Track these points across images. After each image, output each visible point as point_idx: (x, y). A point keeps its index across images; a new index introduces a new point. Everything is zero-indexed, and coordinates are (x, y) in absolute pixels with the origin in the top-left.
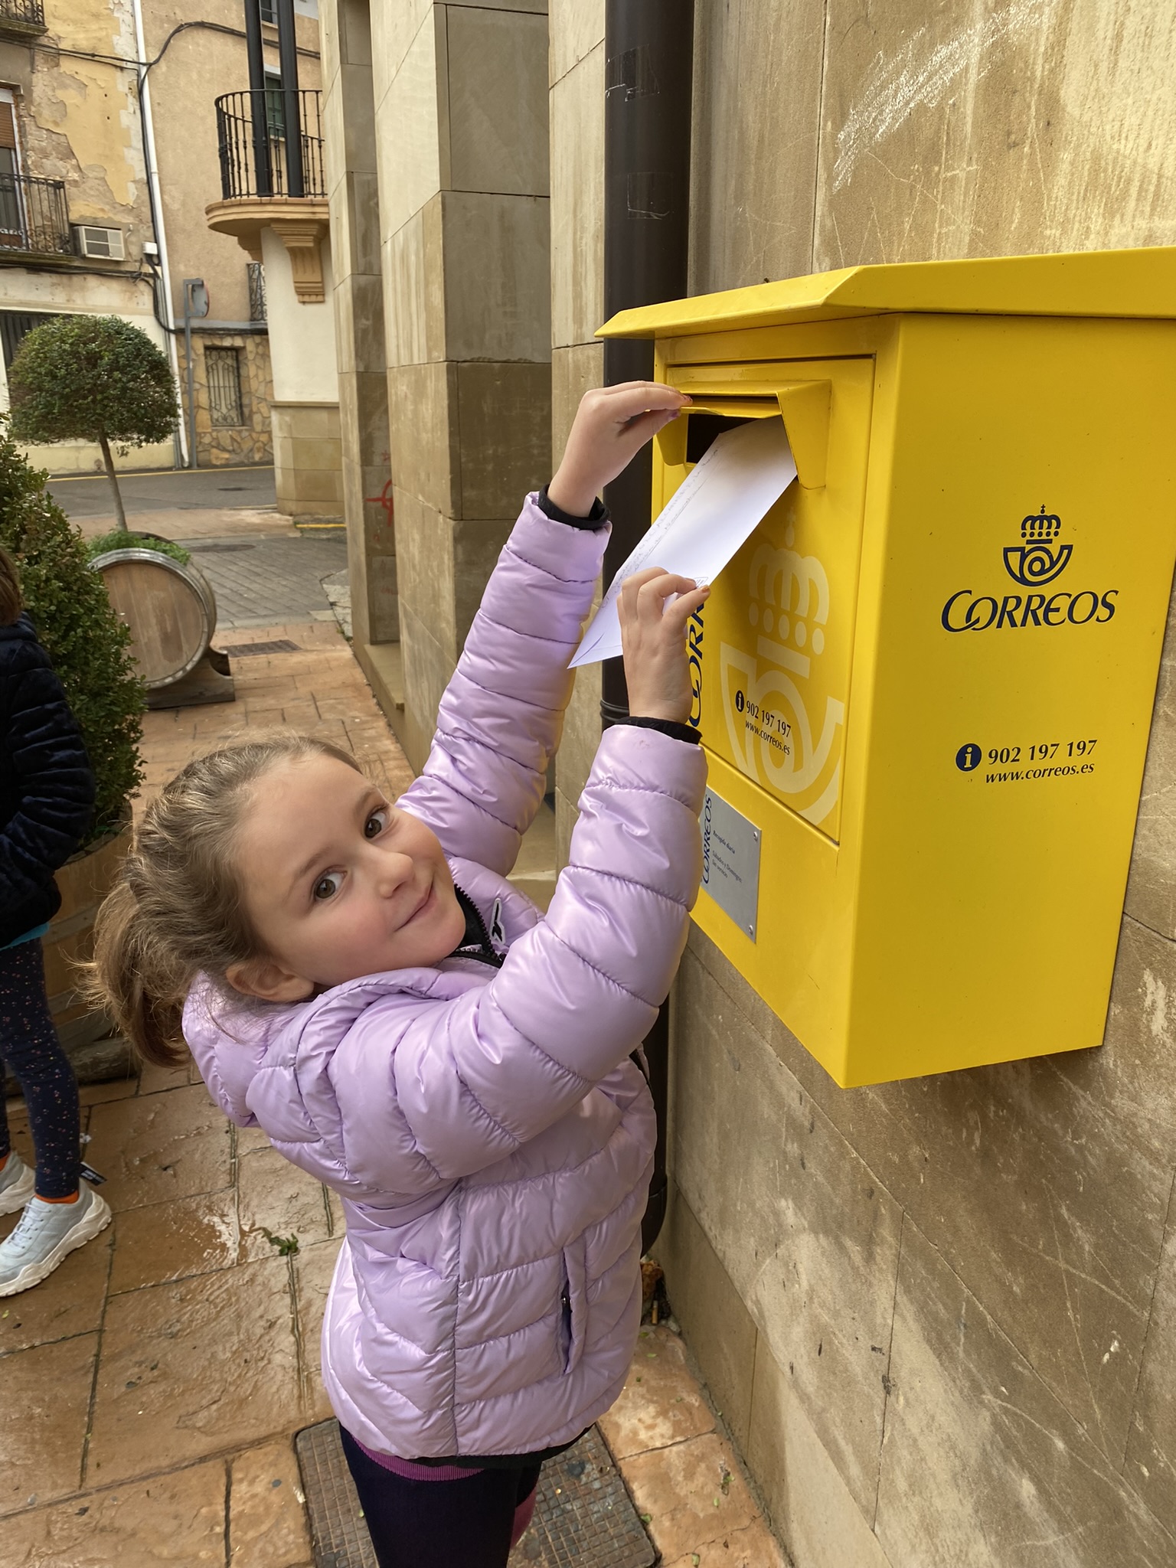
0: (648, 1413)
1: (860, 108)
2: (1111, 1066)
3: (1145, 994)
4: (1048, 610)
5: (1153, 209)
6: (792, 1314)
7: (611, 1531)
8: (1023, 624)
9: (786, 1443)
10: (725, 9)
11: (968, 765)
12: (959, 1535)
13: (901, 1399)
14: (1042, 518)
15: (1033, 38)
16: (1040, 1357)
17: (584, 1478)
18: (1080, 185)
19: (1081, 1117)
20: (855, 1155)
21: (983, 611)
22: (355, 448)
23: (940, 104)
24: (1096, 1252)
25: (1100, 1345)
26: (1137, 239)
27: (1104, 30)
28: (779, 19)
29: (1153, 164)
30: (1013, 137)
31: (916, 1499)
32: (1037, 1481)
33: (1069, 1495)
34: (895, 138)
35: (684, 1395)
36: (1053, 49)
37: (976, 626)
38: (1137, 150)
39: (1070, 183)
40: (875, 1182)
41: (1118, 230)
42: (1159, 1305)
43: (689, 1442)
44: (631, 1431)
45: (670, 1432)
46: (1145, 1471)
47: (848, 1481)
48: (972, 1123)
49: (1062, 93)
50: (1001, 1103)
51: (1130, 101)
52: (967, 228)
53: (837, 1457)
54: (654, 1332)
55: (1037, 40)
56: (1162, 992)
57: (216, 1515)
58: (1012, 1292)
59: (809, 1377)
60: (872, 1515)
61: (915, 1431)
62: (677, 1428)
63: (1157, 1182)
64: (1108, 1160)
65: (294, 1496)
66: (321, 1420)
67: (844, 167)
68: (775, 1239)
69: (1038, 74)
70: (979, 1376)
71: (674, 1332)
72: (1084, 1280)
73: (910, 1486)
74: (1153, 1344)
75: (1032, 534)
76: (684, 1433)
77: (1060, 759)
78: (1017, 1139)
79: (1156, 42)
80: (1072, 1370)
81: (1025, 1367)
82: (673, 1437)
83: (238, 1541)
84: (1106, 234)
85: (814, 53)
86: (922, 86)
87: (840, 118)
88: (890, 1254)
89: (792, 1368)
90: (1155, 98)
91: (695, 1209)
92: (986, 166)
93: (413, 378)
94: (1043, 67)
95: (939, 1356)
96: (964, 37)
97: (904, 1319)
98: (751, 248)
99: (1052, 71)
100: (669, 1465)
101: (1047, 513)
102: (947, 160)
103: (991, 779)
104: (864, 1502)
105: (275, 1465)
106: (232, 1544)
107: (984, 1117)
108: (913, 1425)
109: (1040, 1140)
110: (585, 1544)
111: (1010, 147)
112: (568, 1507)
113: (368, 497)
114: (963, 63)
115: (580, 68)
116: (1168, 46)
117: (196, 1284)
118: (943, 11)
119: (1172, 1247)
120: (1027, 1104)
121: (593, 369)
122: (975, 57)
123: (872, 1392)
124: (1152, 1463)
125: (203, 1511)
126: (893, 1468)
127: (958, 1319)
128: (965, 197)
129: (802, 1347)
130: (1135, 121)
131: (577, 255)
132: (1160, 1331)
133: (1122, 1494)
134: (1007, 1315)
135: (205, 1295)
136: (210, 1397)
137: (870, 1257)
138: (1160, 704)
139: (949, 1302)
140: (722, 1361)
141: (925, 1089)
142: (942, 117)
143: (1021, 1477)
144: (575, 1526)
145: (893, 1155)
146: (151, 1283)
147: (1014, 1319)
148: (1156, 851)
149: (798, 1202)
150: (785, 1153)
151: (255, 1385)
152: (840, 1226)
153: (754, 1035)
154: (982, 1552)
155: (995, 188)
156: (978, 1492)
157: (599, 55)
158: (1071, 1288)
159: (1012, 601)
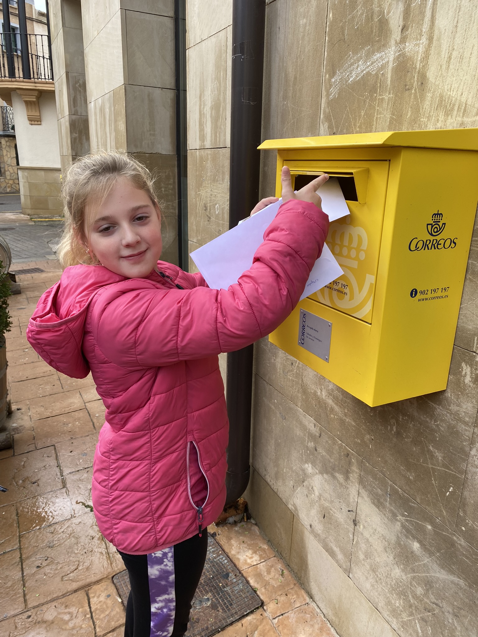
0: (249, 553)
1: (341, 71)
2: (449, 396)
3: (463, 370)
4: (438, 244)
5: (463, 115)
6: (311, 506)
7: (243, 596)
8: (431, 249)
9: (308, 554)
10: (278, 29)
11: (413, 296)
12: (387, 568)
13: (362, 527)
14: (438, 214)
16: (421, 499)
17: (230, 579)
18: (435, 105)
19: (438, 415)
20: (340, 442)
21: (420, 245)
23: (376, 73)
24: (444, 460)
25: (445, 490)
26: (457, 124)
27: (444, 54)
28: (304, 36)
29: (463, 100)
30: (407, 87)
31: (368, 561)
32: (420, 542)
33: (433, 543)
34: (356, 83)
35: (261, 545)
36: (424, 59)
37: (418, 250)
38: (457, 95)
39: (431, 104)
40: (350, 451)
41: (450, 120)
42: (468, 472)
43: (266, 561)
44: (244, 560)
45: (259, 559)
46: (464, 529)
47: (337, 561)
48: (392, 423)
49: (428, 74)
50: (404, 414)
51: (454, 79)
52: (388, 116)
53: (332, 554)
54: (246, 524)
55: (417, 55)
56: (469, 369)
57: (86, 611)
58: (409, 479)
59: (319, 528)
60: (348, 571)
61: (368, 536)
62: (261, 557)
63: (467, 431)
64: (448, 428)
65: (117, 599)
66: (122, 571)
67: (334, 91)
68: (302, 479)
69: (418, 67)
70: (396, 511)
71: (253, 524)
72: (439, 470)
73: (366, 556)
74: (466, 485)
75: (435, 219)
76: (264, 558)
77: (439, 294)
78: (412, 426)
79: (464, 60)
80: (434, 501)
81: (415, 503)
82: (260, 560)
83: (97, 619)
84: (445, 121)
85: (320, 49)
86: (369, 66)
87: (333, 74)
88: (356, 476)
89: (311, 526)
90: (464, 79)
91: (263, 475)
92: (396, 96)
94: (420, 65)
95: (378, 508)
96: (387, 51)
97: (363, 497)
98: (291, 117)
99: (423, 66)
100: (261, 570)
101: (439, 213)
102: (380, 92)
103: (419, 300)
104: (345, 567)
105: (107, 589)
106: (95, 620)
107: (397, 421)
108: (366, 534)
109: (421, 425)
110: (234, 601)
111: (406, 90)
112: (225, 589)
114: (386, 60)
115: (203, 43)
116: (469, 63)
117: (58, 526)
118: (378, 41)
119: (473, 452)
120: (416, 414)
121: (210, 159)
122: (391, 59)
123: (348, 527)
124: (466, 525)
125: (80, 610)
126: (358, 552)
127: (386, 493)
128: (387, 105)
129: (316, 517)
130: (456, 86)
131: (201, 115)
132: (469, 481)
133: (455, 538)
134: (408, 488)
135: (62, 530)
136: (73, 568)
137: (347, 478)
138: (468, 275)
139: (383, 488)
140: (277, 530)
141: (372, 414)
142: (377, 77)
143: (414, 542)
144: (230, 596)
145: (358, 440)
146: (38, 527)
147: (410, 488)
148: (466, 323)
149: (314, 464)
150: (307, 447)
151: (92, 561)
152: (333, 469)
153: (292, 406)
154: (397, 572)
155: (400, 103)
156: (395, 552)
157: (213, 39)
158: (433, 473)
159: (428, 242)
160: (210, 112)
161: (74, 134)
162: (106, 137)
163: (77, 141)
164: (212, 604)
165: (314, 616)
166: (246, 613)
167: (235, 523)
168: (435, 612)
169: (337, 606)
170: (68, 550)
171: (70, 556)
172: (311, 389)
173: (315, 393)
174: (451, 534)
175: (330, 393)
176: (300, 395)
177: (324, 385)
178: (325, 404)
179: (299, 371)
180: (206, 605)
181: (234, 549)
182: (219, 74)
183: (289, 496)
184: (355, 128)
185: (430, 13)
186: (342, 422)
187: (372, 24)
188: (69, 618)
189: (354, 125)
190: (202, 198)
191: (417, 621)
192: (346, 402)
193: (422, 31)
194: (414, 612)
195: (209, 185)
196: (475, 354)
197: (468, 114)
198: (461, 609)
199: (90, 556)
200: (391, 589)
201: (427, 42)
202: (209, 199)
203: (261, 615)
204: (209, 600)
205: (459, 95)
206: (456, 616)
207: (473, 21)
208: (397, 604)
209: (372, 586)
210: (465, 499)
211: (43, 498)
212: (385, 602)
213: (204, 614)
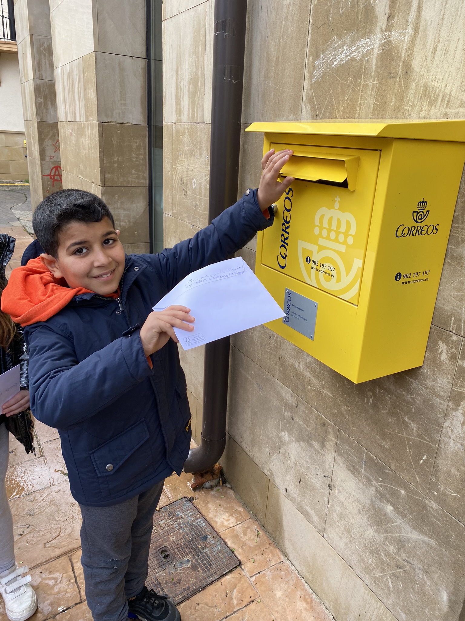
0: (226, 516)
1: (325, 54)
2: (426, 372)
3: (439, 348)
4: (422, 230)
5: (447, 105)
6: (286, 472)
7: (222, 556)
8: (415, 235)
9: (283, 516)
10: (260, 8)
12: (361, 529)
13: (337, 491)
14: (423, 202)
15: (401, 44)
16: (395, 466)
17: (208, 541)
18: (419, 94)
19: (414, 389)
20: (317, 412)
21: (406, 231)
22: (36, 153)
23: (361, 59)
24: (419, 430)
25: (419, 458)
26: (441, 114)
27: (430, 45)
28: (287, 16)
29: (447, 91)
30: (392, 75)
31: (342, 522)
32: (393, 505)
33: (406, 507)
34: (341, 67)
35: (237, 508)
36: (409, 49)
37: (404, 236)
38: (441, 86)
39: (415, 93)
40: (326, 421)
41: (433, 111)
42: (442, 442)
43: (242, 523)
44: (221, 523)
45: (235, 521)
46: (436, 493)
47: (312, 523)
48: (369, 396)
49: (413, 63)
50: (381, 388)
51: (439, 70)
52: (372, 102)
53: (307, 515)
54: (222, 488)
55: (403, 44)
56: (445, 347)
57: (70, 576)
58: (385, 448)
59: (294, 492)
60: (322, 532)
61: (343, 500)
62: (237, 518)
63: (441, 404)
64: (424, 401)
67: (317, 75)
68: (278, 446)
69: (403, 55)
70: (371, 477)
71: (229, 488)
72: (414, 439)
73: (340, 518)
74: (439, 454)
75: (420, 207)
76: (240, 520)
77: (421, 277)
78: (388, 399)
79: (449, 53)
80: (408, 468)
81: (389, 470)
84: (429, 111)
85: (304, 32)
86: (354, 52)
87: (316, 57)
88: (332, 444)
89: (286, 490)
90: (448, 71)
91: (239, 442)
92: (381, 83)
93: (76, 127)
94: (405, 54)
95: (354, 474)
96: (372, 38)
97: (338, 464)
98: (272, 97)
99: (408, 56)
100: (237, 532)
101: (424, 201)
102: (364, 78)
103: (403, 283)
104: (319, 528)
106: (80, 585)
107: (374, 393)
108: (341, 498)
109: (397, 398)
110: (213, 562)
111: (391, 78)
112: (205, 551)
113: (43, 174)
114: (371, 47)
115: (181, 15)
116: (454, 55)
117: (38, 494)
118: (363, 28)
119: (447, 424)
120: (392, 387)
121: (187, 133)
122: (377, 46)
123: (323, 491)
124: (438, 490)
125: (64, 575)
126: (333, 514)
127: (362, 460)
128: (372, 91)
129: (292, 482)
130: (441, 77)
131: (178, 88)
132: (442, 450)
133: (427, 502)
134: (383, 456)
135: (42, 498)
136: (55, 535)
137: (323, 446)
138: (447, 259)
139: (358, 455)
140: (253, 494)
141: (349, 387)
142: (362, 63)
143: (387, 505)
144: (208, 557)
145: (334, 410)
146: (18, 496)
147: (386, 456)
148: (444, 304)
149: (290, 432)
150: (284, 416)
151: (73, 528)
152: (310, 438)
153: (269, 377)
154: (371, 533)
155: (384, 91)
156: (369, 514)
157: (191, 12)
158: (408, 442)
159: (413, 228)
160: (187, 87)
161: (40, 99)
162: (75, 104)
163: (42, 106)
164: (192, 565)
165: (288, 573)
166: (225, 573)
167: (211, 487)
168: (406, 569)
169: (311, 564)
170: (50, 518)
171: (51, 524)
172: (289, 362)
173: (293, 366)
174: (423, 498)
175: (308, 366)
176: (277, 367)
177: (302, 358)
178: (303, 376)
179: (277, 344)
180: (186, 566)
181: (211, 512)
182: (197, 48)
183: (265, 462)
184: (338, 112)
185: (417, 4)
186: (319, 393)
187: (358, 10)
188: (54, 583)
189: (338, 109)
190: (178, 172)
191: (388, 577)
192: (323, 375)
193: (408, 21)
194: (386, 568)
195: (186, 160)
196: (451, 333)
197: (452, 106)
198: (431, 565)
199: (71, 523)
200: (364, 548)
201: (413, 32)
202: (186, 173)
203: (240, 574)
204: (189, 562)
205: (443, 86)
206: (426, 572)
207: (459, 15)
208: (370, 562)
209: (346, 545)
210: (438, 466)
211: (22, 467)
212: (359, 560)
213: (185, 575)
